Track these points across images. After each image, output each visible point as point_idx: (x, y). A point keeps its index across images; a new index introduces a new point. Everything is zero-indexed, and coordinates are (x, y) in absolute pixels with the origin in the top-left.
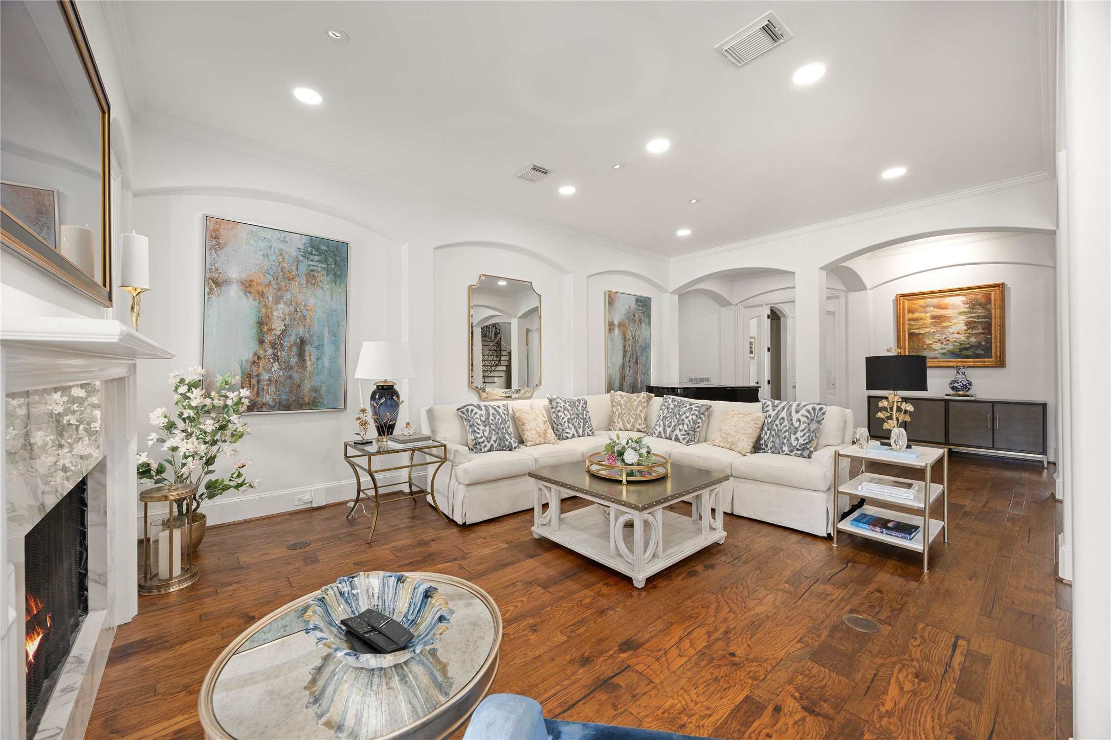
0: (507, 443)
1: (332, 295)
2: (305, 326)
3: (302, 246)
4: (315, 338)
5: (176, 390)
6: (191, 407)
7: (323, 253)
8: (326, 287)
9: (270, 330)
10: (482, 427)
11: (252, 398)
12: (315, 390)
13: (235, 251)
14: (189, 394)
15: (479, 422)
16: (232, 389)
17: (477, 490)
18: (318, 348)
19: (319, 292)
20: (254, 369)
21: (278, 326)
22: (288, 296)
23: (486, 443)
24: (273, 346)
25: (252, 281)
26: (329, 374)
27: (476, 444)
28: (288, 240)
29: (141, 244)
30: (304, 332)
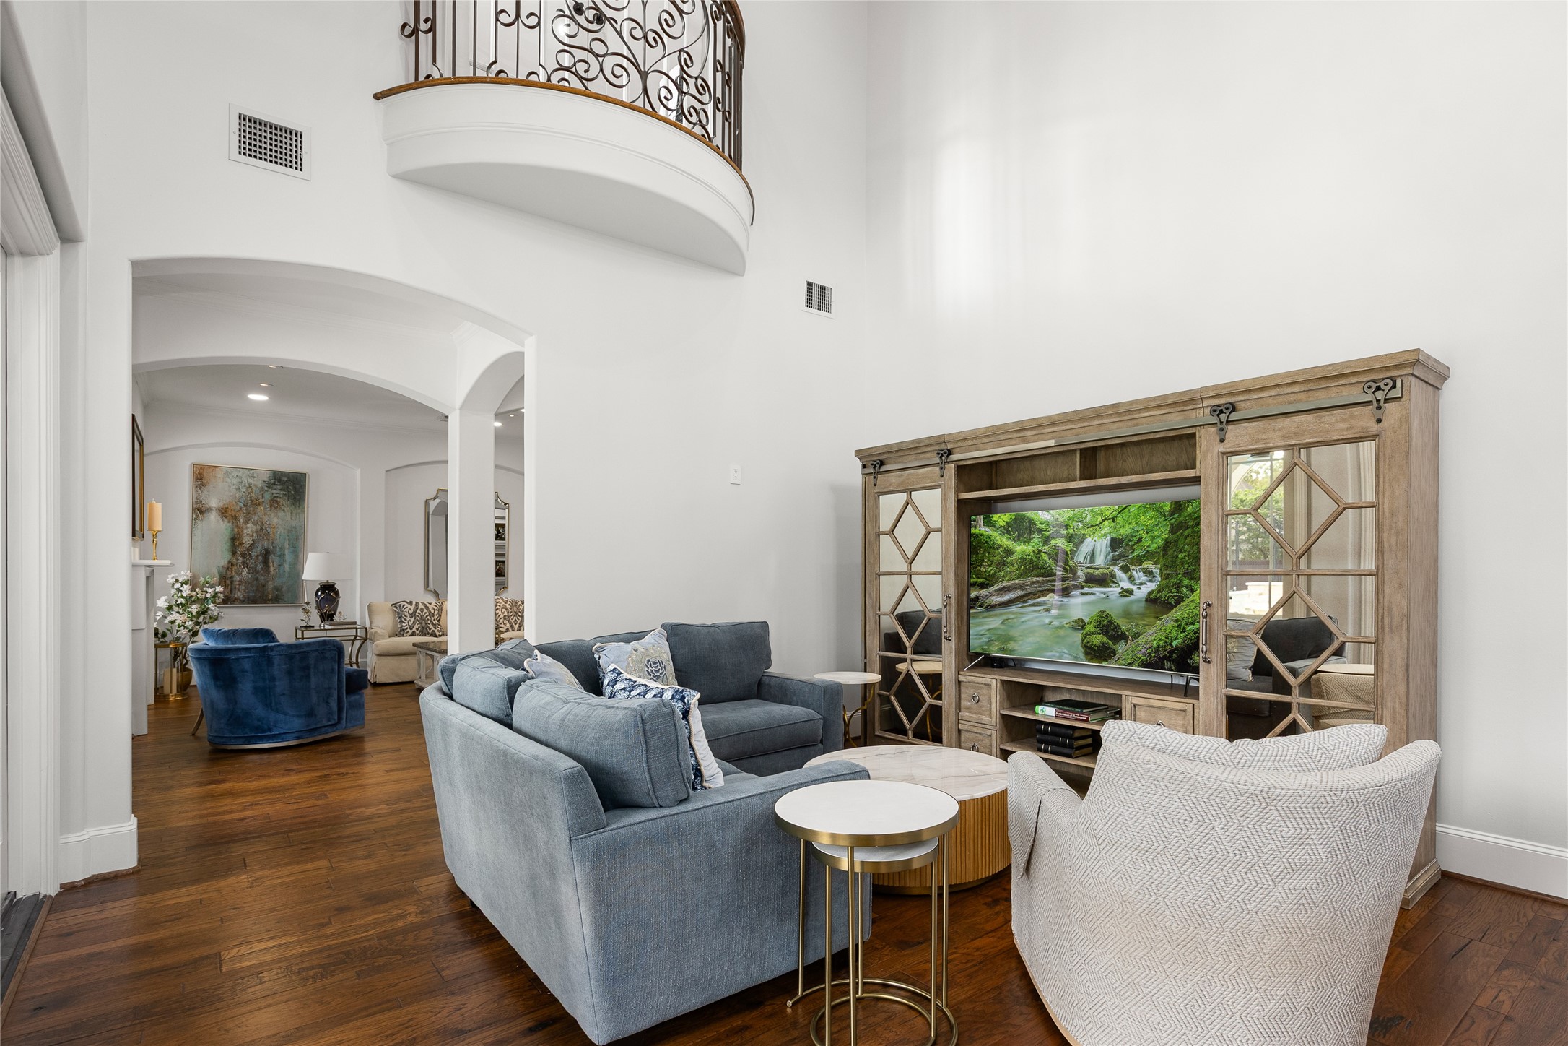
0: (430, 632)
1: (292, 515)
2: (269, 540)
3: (266, 479)
4: (278, 549)
5: (173, 586)
6: (182, 597)
7: (285, 483)
8: (287, 509)
9: (241, 544)
10: (408, 618)
11: (226, 594)
12: (277, 589)
13: (214, 487)
14: (181, 589)
15: (407, 614)
16: (211, 587)
17: (386, 660)
18: (280, 556)
19: (281, 514)
20: (229, 573)
21: (247, 541)
22: (255, 518)
23: (409, 630)
24: (243, 555)
25: (227, 508)
26: (289, 577)
27: (401, 631)
28: (255, 475)
29: (158, 507)
30: (268, 544)
